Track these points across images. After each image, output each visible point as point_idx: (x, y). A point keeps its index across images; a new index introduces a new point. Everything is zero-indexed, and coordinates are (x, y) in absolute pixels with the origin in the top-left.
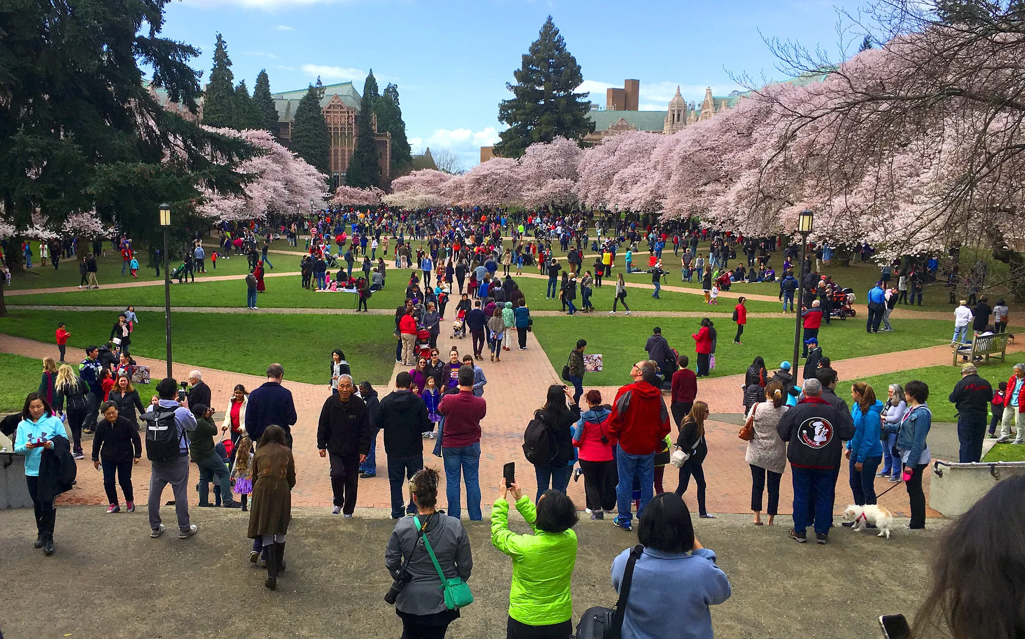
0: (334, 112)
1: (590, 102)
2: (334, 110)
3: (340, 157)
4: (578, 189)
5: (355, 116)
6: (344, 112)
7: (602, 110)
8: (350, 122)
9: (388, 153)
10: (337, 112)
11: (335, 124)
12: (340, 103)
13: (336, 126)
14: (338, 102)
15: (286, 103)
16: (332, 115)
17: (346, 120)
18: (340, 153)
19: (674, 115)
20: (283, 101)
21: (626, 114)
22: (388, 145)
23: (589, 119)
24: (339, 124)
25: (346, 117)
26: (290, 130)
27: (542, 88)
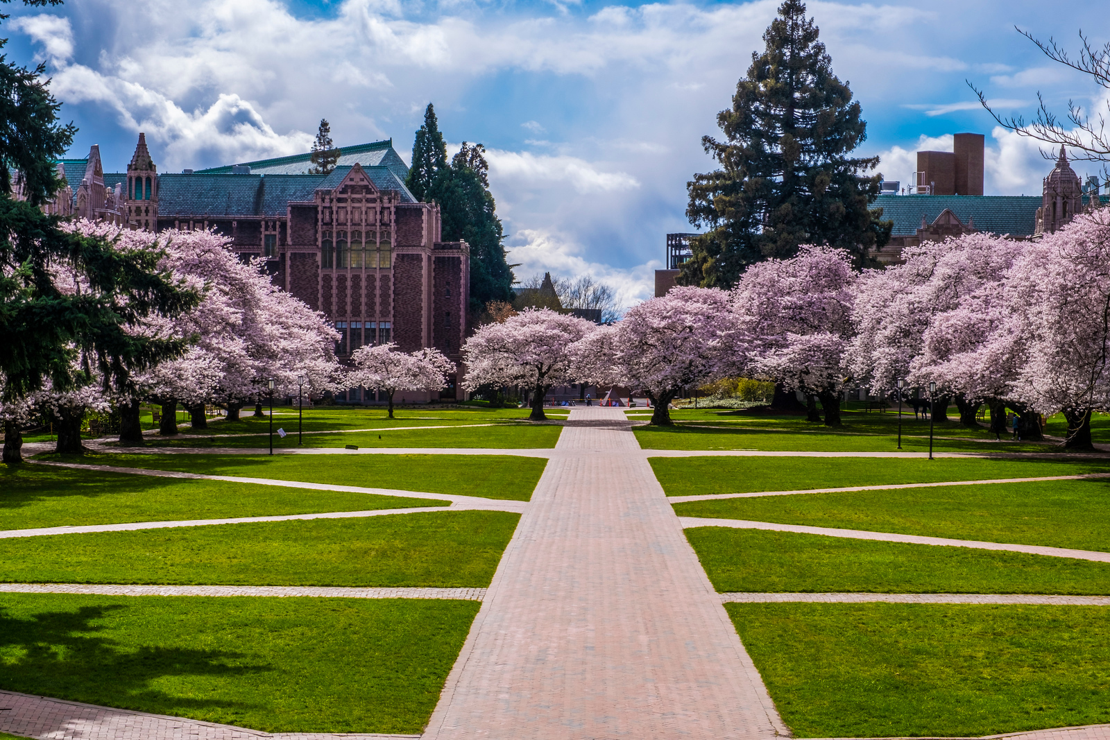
0: (353, 200)
1: (879, 177)
2: (354, 196)
3: (363, 292)
4: (854, 355)
5: (397, 208)
6: (374, 201)
7: (906, 193)
8: (386, 218)
9: (462, 281)
10: (360, 201)
11: (355, 225)
12: (365, 183)
13: (357, 228)
14: (362, 180)
15: (256, 183)
16: (349, 205)
17: (378, 217)
18: (363, 284)
19: (1055, 204)
20: (250, 180)
21: (956, 202)
22: (463, 267)
23: (878, 214)
24: (364, 224)
25: (378, 209)
26: (263, 236)
27: (778, 150)
